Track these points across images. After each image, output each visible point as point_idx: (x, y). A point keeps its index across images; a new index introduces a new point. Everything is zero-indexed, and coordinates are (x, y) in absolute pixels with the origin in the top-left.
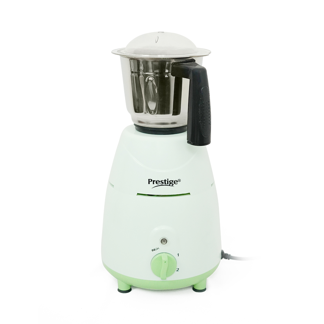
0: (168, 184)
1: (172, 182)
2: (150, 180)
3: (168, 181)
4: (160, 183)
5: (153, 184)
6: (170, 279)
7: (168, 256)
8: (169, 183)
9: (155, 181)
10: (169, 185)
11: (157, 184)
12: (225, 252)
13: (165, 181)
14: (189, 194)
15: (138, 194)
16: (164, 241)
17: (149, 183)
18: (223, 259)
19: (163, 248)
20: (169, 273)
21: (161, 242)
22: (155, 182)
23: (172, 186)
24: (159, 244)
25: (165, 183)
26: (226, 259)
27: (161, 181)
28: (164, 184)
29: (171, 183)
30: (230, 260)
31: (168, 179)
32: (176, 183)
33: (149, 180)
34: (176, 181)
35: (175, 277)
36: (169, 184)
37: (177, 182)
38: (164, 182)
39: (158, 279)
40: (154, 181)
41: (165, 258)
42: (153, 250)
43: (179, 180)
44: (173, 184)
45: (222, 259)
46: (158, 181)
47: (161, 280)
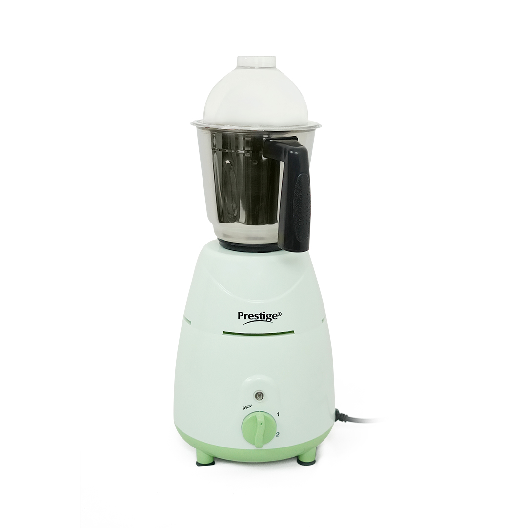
0: (264, 318)
1: (270, 316)
2: (241, 314)
3: (264, 315)
4: (254, 317)
5: (245, 318)
6: (266, 447)
7: (265, 416)
8: (266, 317)
9: (247, 315)
10: (266, 321)
11: (250, 319)
12: (340, 412)
13: (261, 314)
14: (293, 332)
15: (224, 333)
16: (259, 395)
17: (239, 318)
18: (338, 421)
19: (258, 405)
20: (266, 439)
21: (256, 397)
22: (247, 316)
23: (270, 321)
24: (252, 400)
25: (261, 318)
26: (342, 421)
27: (255, 315)
28: (259, 319)
29: (268, 317)
30: (347, 422)
31: (264, 312)
32: (275, 317)
33: (239, 313)
34: (275, 315)
35: (276, 444)
36: (266, 319)
37: (277, 316)
38: (259, 316)
39: (251, 447)
40: (245, 315)
41: (260, 418)
42: (244, 408)
43: (280, 314)
44: (271, 319)
45: (336, 421)
46: (251, 315)
47: (256, 449)
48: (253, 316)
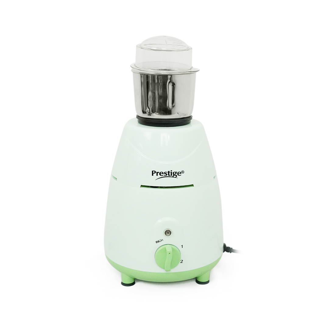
0: (171, 175)
1: (176, 173)
2: (154, 172)
3: (171, 173)
5: (157, 175)
6: (173, 271)
7: (172, 248)
8: (173, 174)
9: (159, 172)
10: (173, 177)
11: (161, 175)
12: (227, 246)
13: (169, 172)
14: (192, 185)
15: (142, 186)
16: (168, 232)
17: (153, 175)
18: (225, 252)
19: (167, 239)
20: (173, 264)
21: (166, 234)
22: (158, 174)
23: (176, 177)
24: (163, 236)
25: (169, 175)
26: (228, 252)
27: (165, 173)
28: (168, 176)
29: (174, 175)
30: (232, 253)
31: (171, 171)
32: (179, 174)
33: (153, 171)
34: (179, 173)
35: (180, 269)
36: (173, 175)
37: (181, 173)
38: (167, 173)
39: (162, 271)
40: (157, 173)
41: (169, 249)
42: (157, 242)
43: (183, 172)
44: (176, 176)
45: (224, 252)
46: (161, 173)
47: (166, 272)
48: (163, 173)
